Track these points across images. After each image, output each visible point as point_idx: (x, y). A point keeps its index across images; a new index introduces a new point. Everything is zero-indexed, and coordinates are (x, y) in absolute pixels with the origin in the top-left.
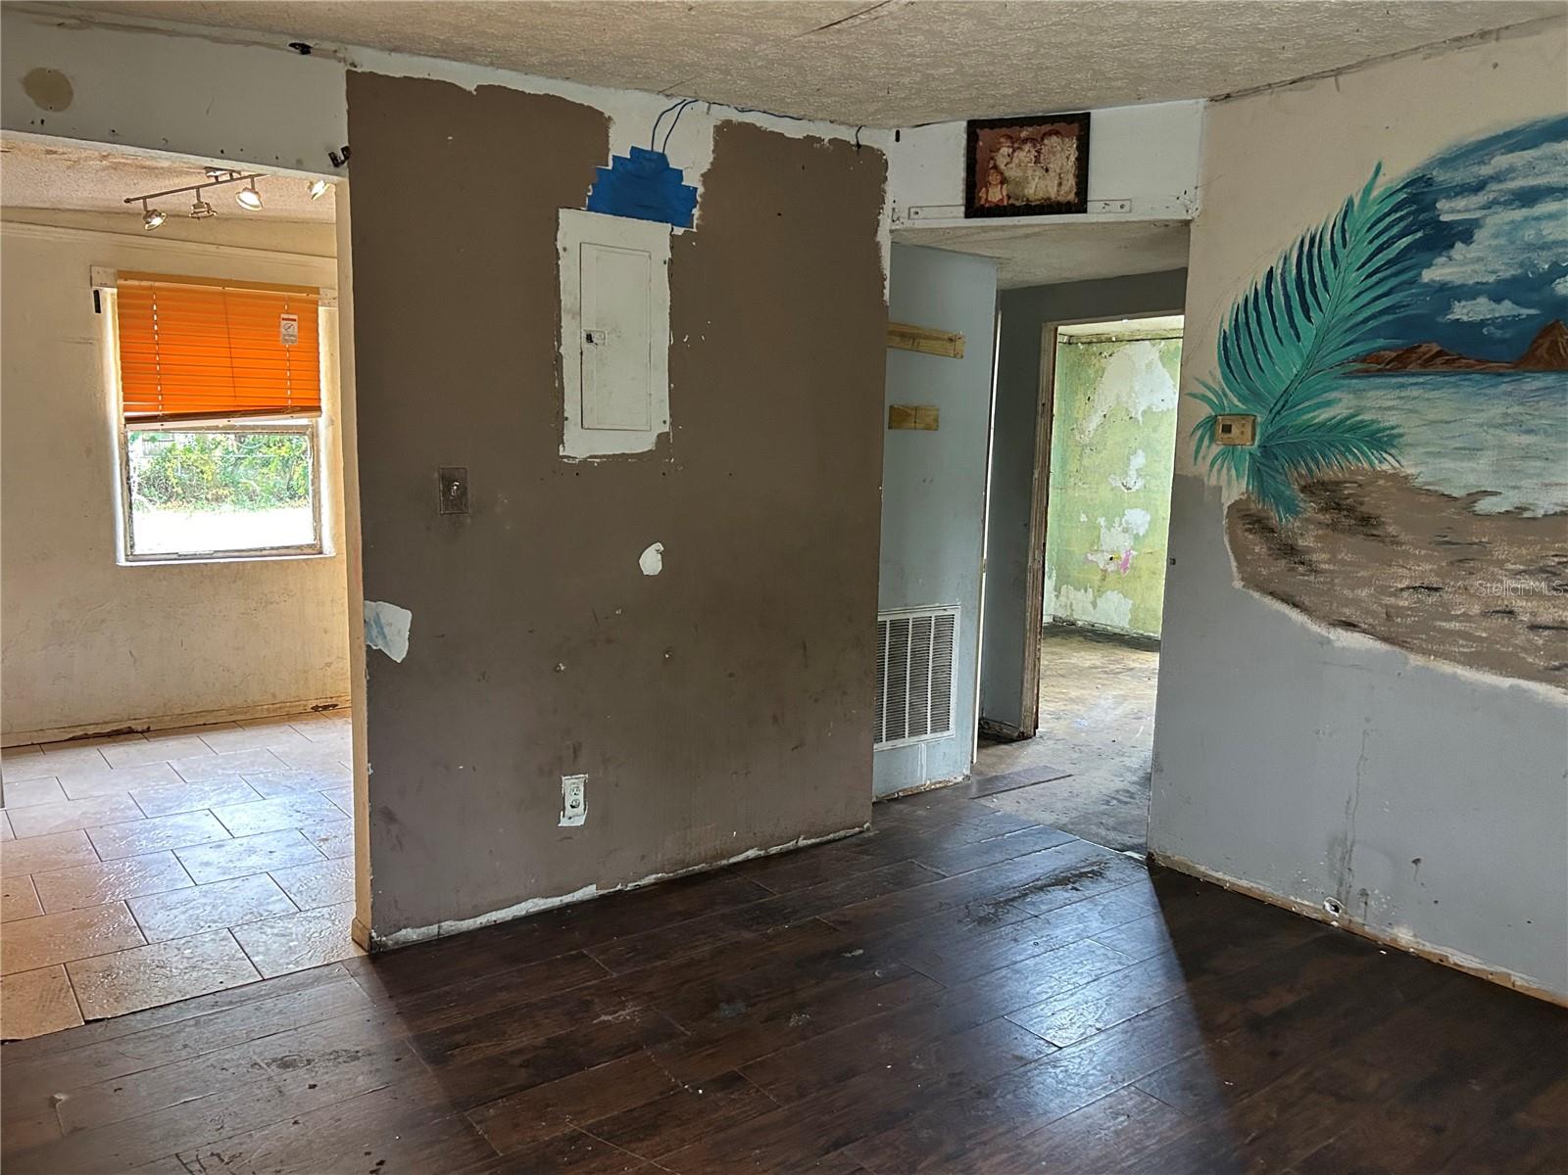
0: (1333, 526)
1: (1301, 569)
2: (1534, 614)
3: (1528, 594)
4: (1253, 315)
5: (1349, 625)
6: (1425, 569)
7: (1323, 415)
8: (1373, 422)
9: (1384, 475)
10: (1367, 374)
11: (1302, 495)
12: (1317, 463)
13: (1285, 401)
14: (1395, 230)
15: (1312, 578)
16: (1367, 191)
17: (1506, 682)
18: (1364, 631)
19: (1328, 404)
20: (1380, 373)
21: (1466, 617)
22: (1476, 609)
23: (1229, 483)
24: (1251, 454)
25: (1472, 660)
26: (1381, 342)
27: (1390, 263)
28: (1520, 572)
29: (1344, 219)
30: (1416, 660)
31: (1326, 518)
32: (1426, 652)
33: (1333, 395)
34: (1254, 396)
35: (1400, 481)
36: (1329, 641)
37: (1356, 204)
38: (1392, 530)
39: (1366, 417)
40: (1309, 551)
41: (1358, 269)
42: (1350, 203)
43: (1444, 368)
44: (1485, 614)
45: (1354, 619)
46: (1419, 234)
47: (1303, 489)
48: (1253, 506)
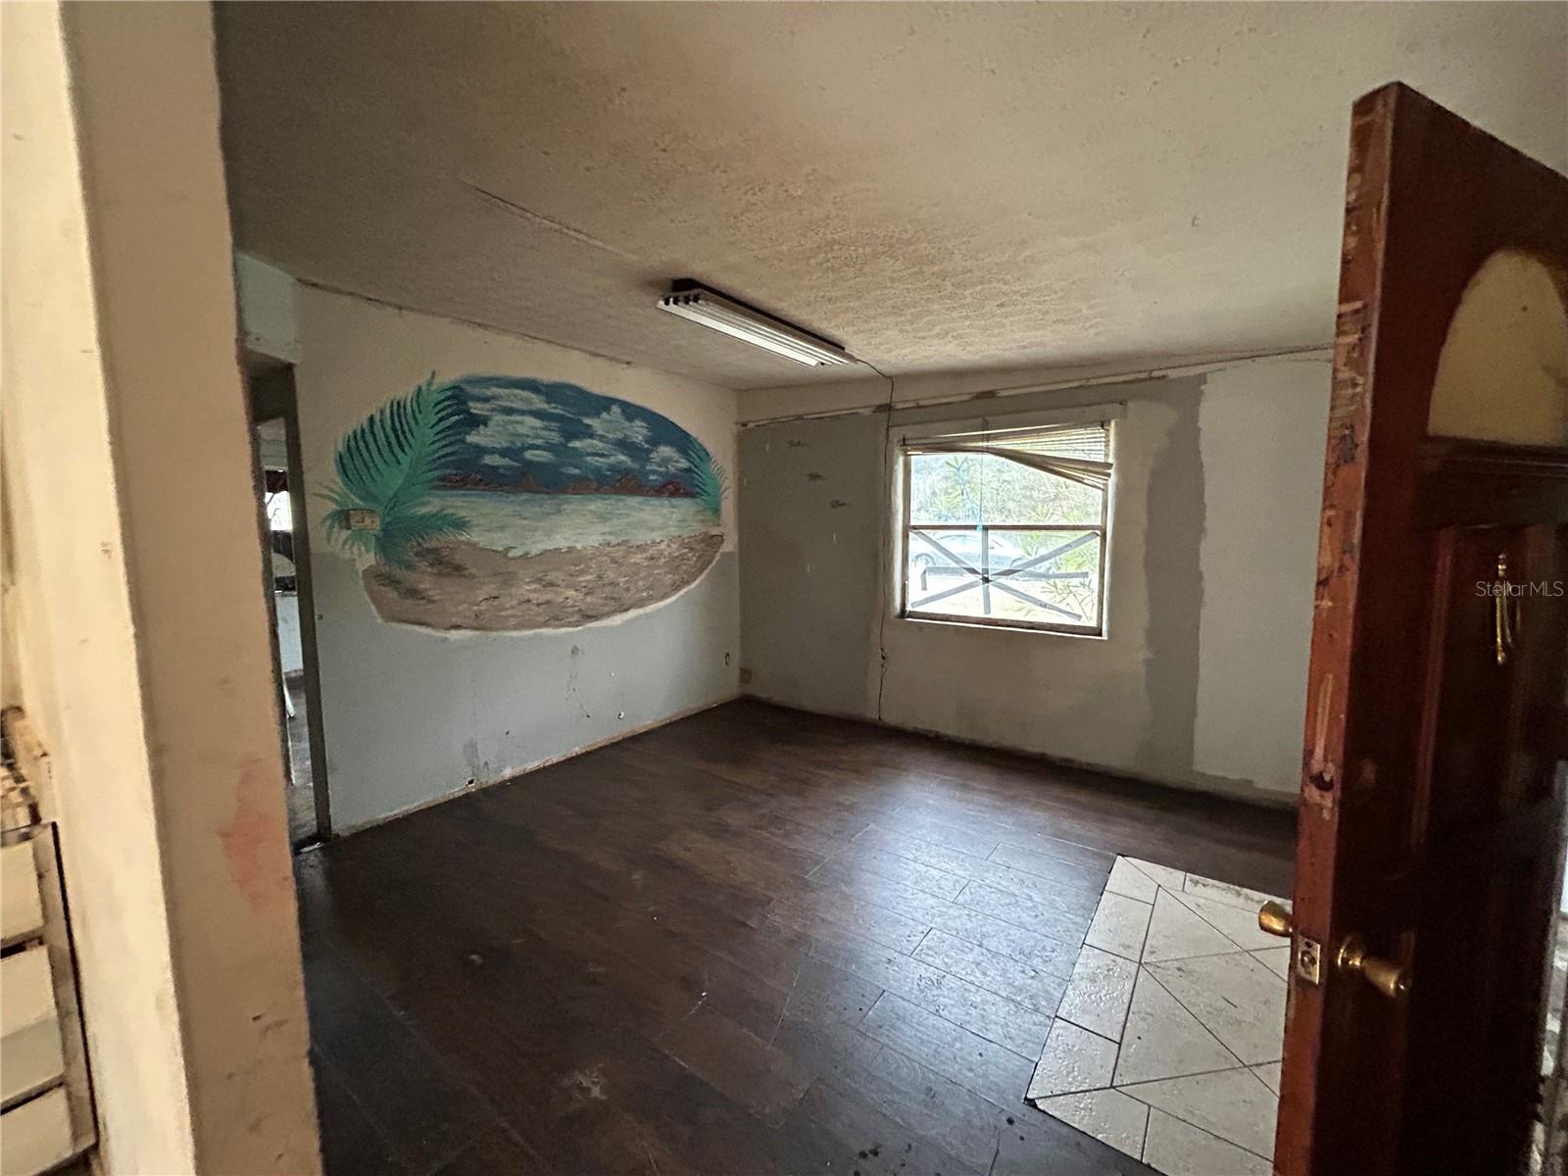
0: (439, 574)
1: (422, 602)
2: (538, 599)
3: (535, 591)
4: (361, 444)
5: (457, 627)
6: (490, 589)
7: (424, 510)
8: (453, 515)
9: (462, 542)
10: (445, 488)
11: (416, 559)
12: (423, 538)
13: (396, 501)
14: (449, 411)
15: (430, 606)
16: (430, 384)
17: (530, 633)
18: (465, 628)
19: (424, 504)
20: (454, 488)
21: (512, 607)
22: (514, 603)
23: (360, 555)
24: (375, 535)
25: (515, 628)
26: (448, 471)
27: (449, 428)
28: (531, 582)
29: (418, 397)
30: (494, 634)
31: (435, 571)
32: (497, 629)
33: (426, 498)
34: (369, 496)
35: (473, 545)
36: (446, 638)
37: (424, 388)
38: (473, 570)
39: (450, 511)
40: (426, 590)
41: (431, 428)
42: (420, 389)
43: (484, 487)
44: (519, 604)
45: (459, 623)
46: (461, 417)
47: (417, 554)
48: (382, 568)
